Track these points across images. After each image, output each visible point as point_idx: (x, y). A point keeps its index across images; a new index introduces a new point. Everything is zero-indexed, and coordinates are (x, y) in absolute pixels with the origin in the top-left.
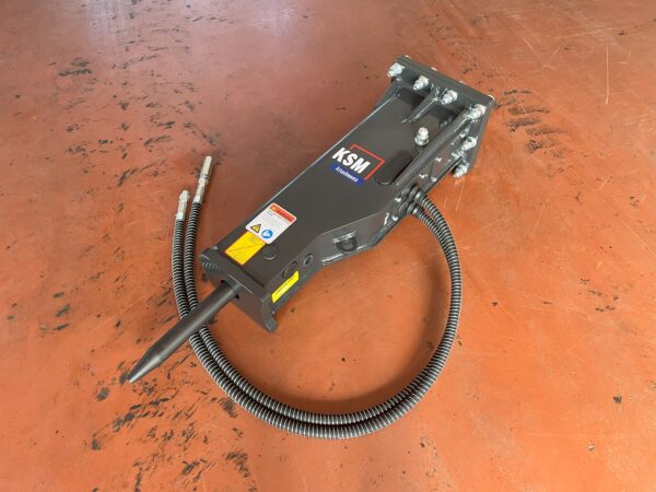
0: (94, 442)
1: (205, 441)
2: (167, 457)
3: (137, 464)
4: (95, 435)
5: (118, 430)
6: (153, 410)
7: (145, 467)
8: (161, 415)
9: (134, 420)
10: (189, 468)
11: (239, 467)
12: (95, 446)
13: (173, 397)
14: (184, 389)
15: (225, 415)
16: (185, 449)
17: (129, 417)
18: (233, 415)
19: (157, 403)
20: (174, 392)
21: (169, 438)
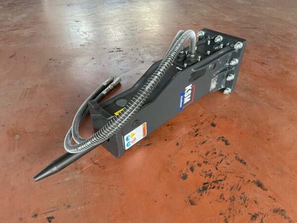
0: (190, 201)
1: (256, 202)
2: (238, 210)
3: (221, 214)
4: (189, 197)
5: (201, 195)
6: (217, 185)
7: (227, 215)
8: (222, 188)
9: (208, 191)
10: (254, 217)
11: (283, 217)
12: (192, 203)
13: (225, 179)
14: (228, 175)
15: (259, 189)
16: (246, 207)
17: (205, 189)
18: (265, 190)
19: (216, 182)
20: (224, 177)
21: (233, 200)
